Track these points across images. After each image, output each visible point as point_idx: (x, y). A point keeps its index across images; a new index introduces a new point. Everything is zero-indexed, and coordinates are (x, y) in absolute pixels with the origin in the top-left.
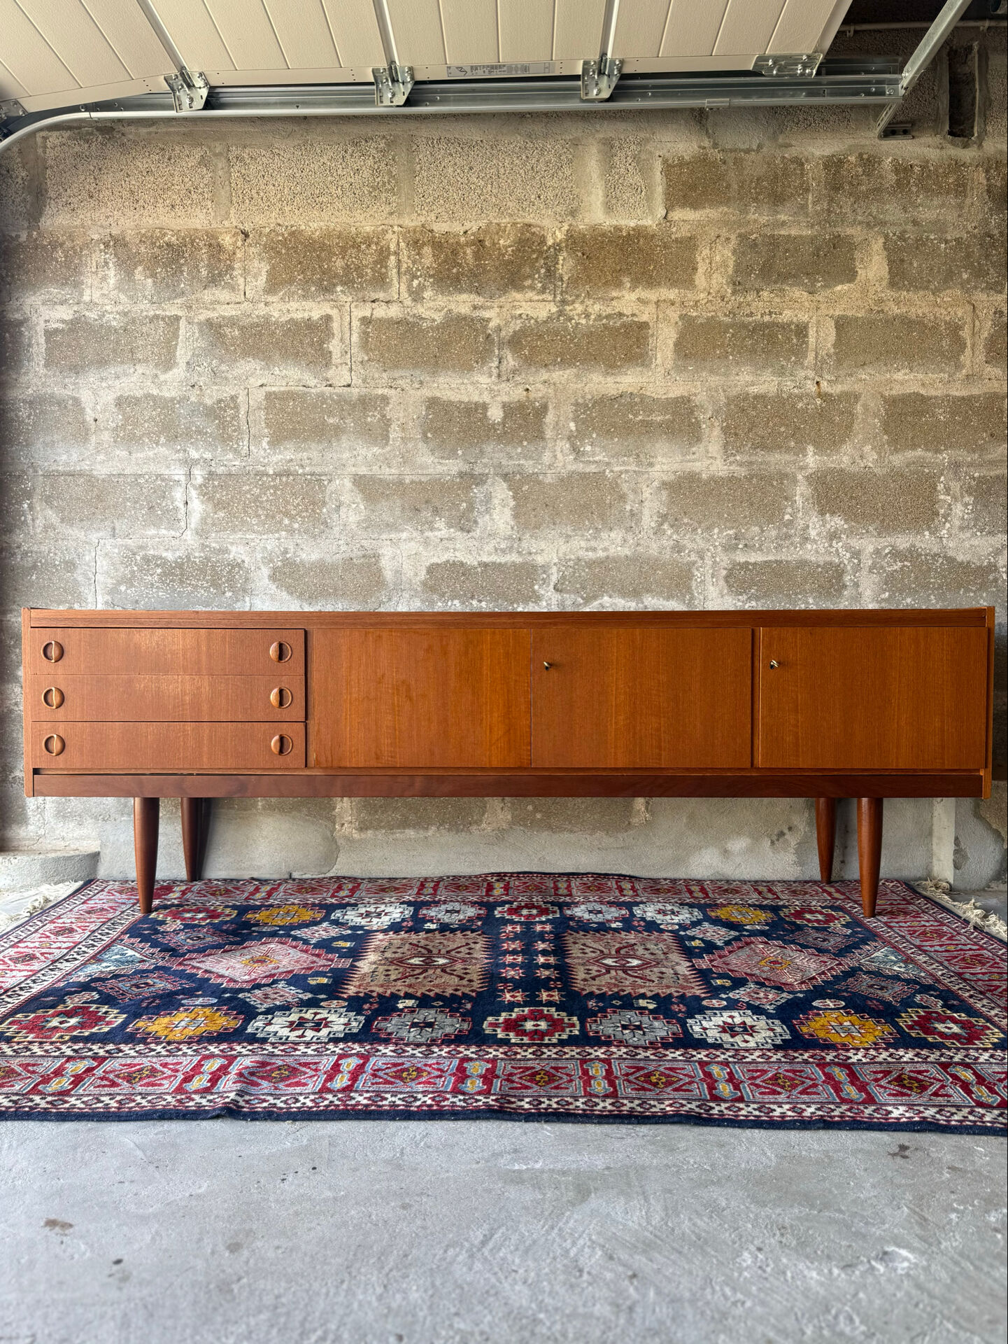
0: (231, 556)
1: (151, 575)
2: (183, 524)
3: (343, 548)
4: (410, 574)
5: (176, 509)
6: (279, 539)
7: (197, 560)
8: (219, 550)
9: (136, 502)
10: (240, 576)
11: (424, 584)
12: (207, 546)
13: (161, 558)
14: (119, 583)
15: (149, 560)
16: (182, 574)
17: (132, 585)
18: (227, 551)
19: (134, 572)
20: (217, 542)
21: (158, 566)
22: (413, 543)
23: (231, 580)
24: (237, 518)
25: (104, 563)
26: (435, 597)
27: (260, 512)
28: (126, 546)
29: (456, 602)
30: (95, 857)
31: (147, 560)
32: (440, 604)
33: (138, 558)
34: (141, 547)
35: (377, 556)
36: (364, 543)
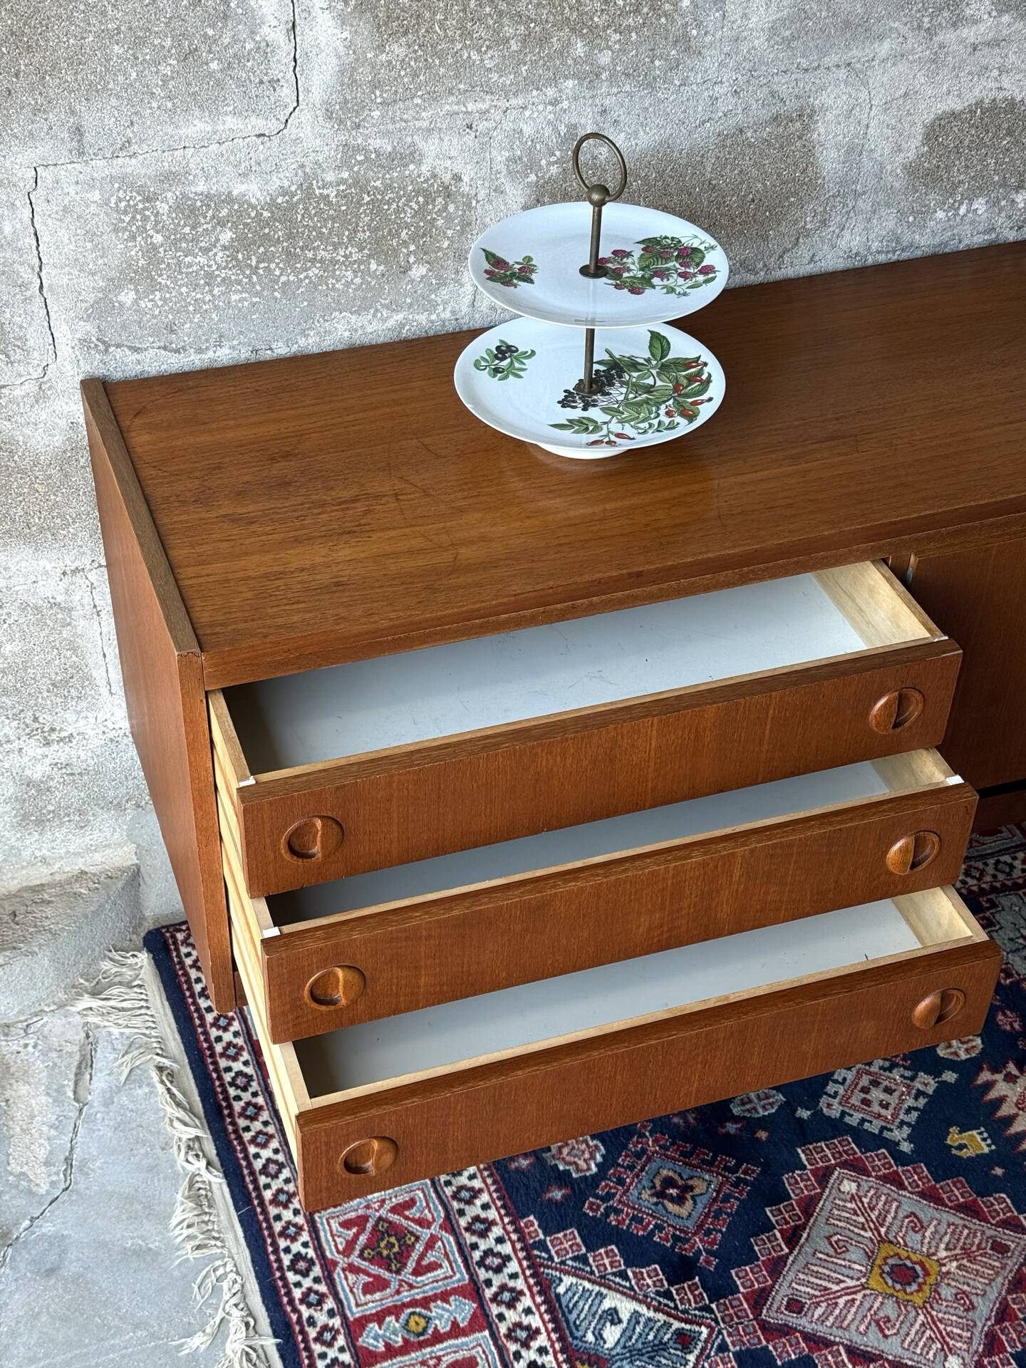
0: (425, 169)
1: (206, 251)
2: (287, 92)
3: (722, 107)
4: (883, 149)
5: (265, 50)
6: (554, 102)
7: (332, 193)
8: (391, 157)
9: (139, 42)
10: (449, 219)
11: (912, 170)
12: (358, 149)
13: (230, 199)
14: (115, 285)
15: (193, 210)
16: (290, 236)
17: (154, 286)
18: (413, 156)
19: (154, 248)
20: (386, 134)
21: (221, 223)
22: (903, 67)
23: (424, 235)
24: (440, 55)
25: (64, 235)
26: (933, 198)
27: (509, 31)
28: (123, 179)
29: (980, 205)
30: (134, 877)
31: (189, 210)
32: (940, 214)
33: (163, 208)
34: (169, 178)
35: (806, 116)
36: (783, 86)
